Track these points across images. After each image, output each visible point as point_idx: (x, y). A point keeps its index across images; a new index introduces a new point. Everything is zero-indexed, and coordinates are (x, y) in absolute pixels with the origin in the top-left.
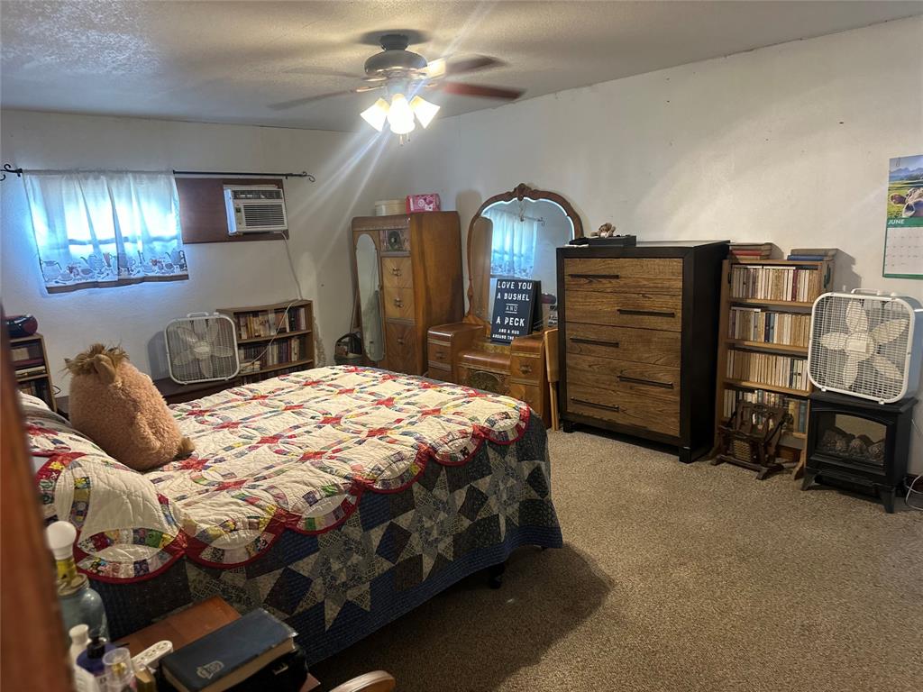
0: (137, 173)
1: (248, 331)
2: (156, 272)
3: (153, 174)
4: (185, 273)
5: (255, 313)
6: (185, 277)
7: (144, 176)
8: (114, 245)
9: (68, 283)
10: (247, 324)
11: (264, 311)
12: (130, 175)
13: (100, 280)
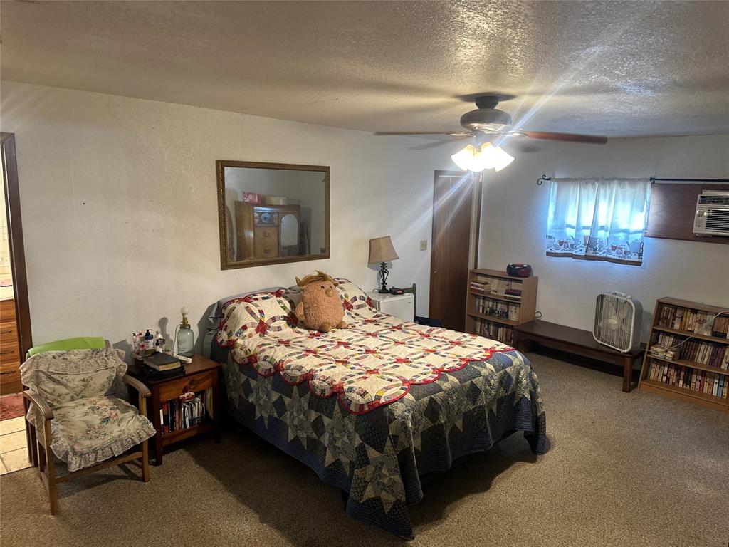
0: (621, 180)
1: (681, 324)
2: (614, 255)
3: (633, 181)
4: (640, 260)
5: (694, 311)
6: (639, 264)
7: (626, 182)
8: (589, 231)
9: (557, 252)
10: (682, 317)
11: (705, 312)
12: (616, 182)
13: (574, 253)
